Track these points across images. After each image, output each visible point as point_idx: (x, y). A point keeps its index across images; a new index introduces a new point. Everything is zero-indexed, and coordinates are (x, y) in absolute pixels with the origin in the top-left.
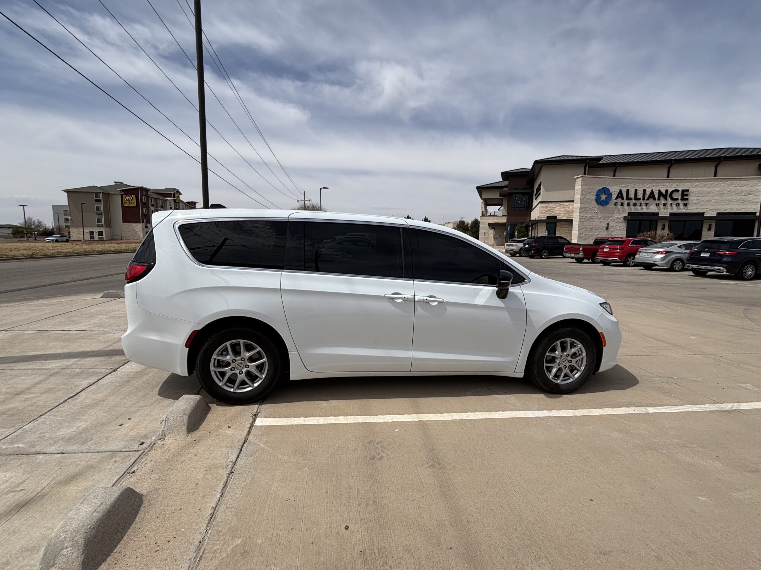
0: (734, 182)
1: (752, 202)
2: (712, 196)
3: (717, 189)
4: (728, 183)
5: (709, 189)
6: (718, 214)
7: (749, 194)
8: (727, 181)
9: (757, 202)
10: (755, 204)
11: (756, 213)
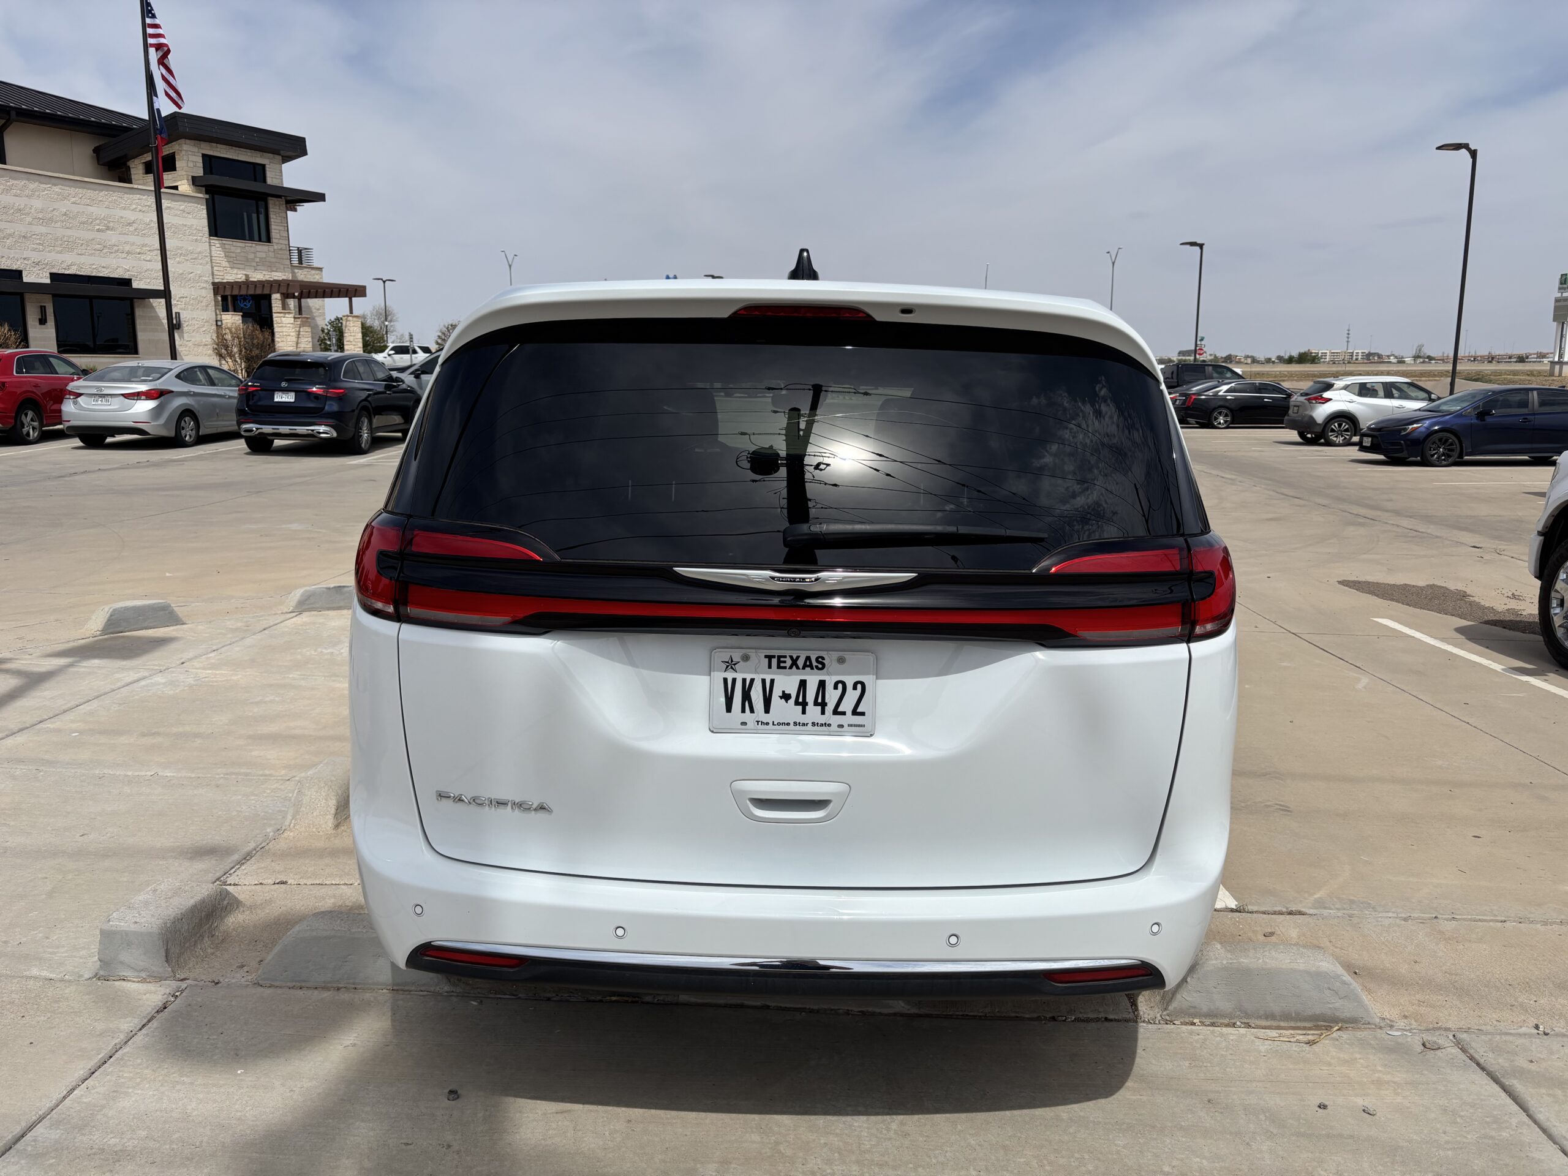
0: (72, 191)
1: (117, 251)
2: (30, 224)
3: (37, 204)
4: (57, 189)
5: (20, 202)
6: (53, 276)
7: (108, 228)
8: (55, 185)
9: (128, 253)
10: (124, 255)
11: (130, 280)
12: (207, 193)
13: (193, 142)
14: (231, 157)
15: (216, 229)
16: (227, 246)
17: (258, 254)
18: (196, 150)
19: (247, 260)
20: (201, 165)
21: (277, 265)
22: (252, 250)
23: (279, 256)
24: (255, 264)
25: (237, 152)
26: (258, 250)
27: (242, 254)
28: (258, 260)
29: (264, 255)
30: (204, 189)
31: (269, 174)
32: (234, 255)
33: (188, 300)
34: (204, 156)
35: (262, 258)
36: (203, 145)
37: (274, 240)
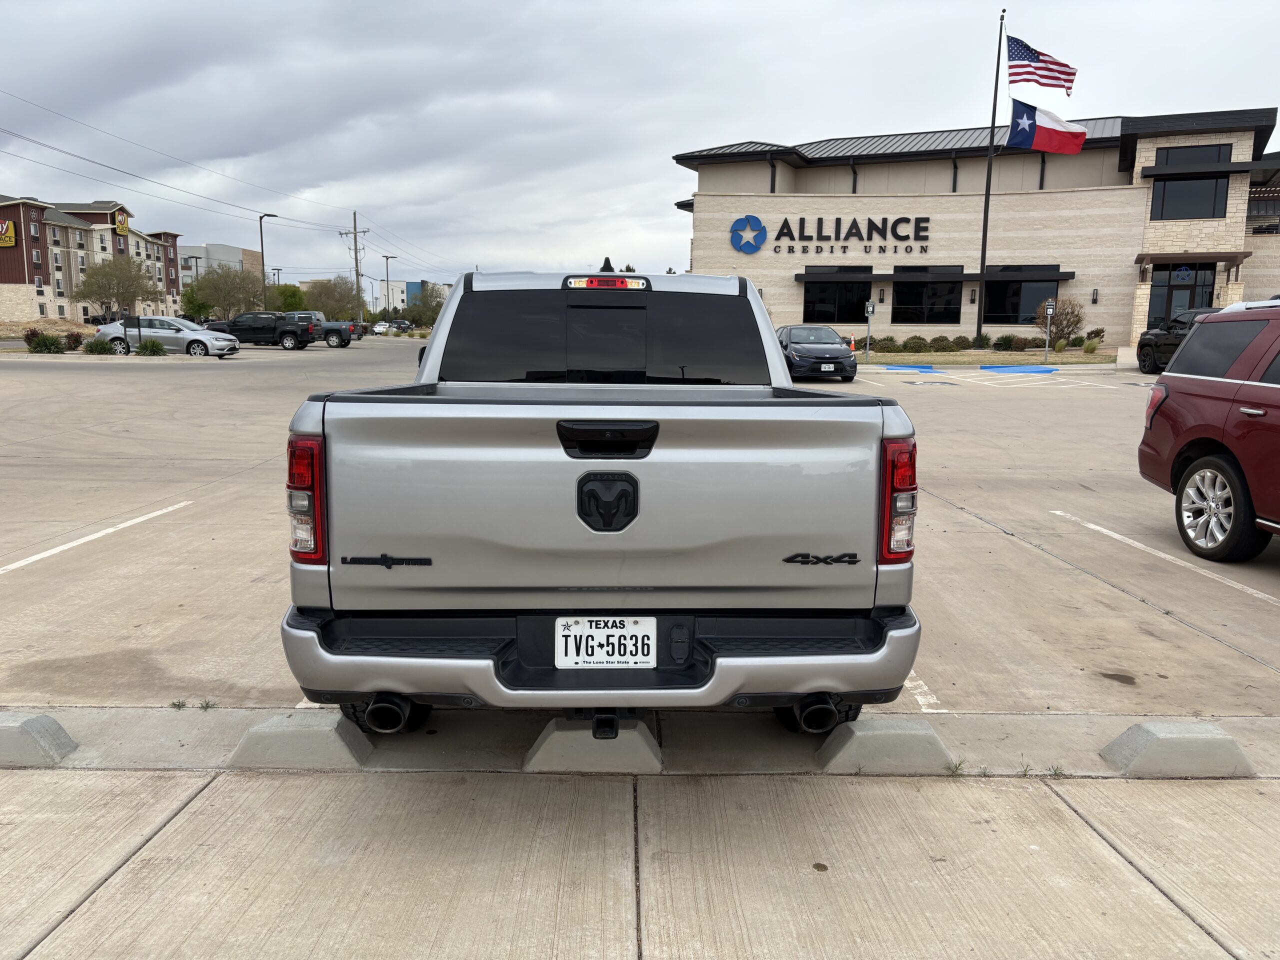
0: (1018, 202)
1: (1051, 244)
2: (977, 231)
7: (1046, 227)
9: (1060, 244)
10: (1056, 246)
11: (1059, 266)
12: (1155, 181)
13: (1148, 140)
14: (1194, 144)
15: (1159, 212)
16: (1168, 227)
17: (1204, 231)
18: (1150, 146)
19: (1190, 236)
20: (1154, 158)
21: (1227, 238)
22: (1198, 227)
23: (1231, 229)
24: (1199, 240)
25: (1198, 138)
26: (1205, 226)
27: (1185, 232)
28: (1203, 235)
29: (1211, 230)
30: (1153, 179)
31: (1234, 152)
32: (1172, 234)
33: (1111, 278)
34: (1158, 149)
35: (1208, 234)
36: (1159, 140)
37: (1227, 215)
